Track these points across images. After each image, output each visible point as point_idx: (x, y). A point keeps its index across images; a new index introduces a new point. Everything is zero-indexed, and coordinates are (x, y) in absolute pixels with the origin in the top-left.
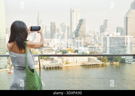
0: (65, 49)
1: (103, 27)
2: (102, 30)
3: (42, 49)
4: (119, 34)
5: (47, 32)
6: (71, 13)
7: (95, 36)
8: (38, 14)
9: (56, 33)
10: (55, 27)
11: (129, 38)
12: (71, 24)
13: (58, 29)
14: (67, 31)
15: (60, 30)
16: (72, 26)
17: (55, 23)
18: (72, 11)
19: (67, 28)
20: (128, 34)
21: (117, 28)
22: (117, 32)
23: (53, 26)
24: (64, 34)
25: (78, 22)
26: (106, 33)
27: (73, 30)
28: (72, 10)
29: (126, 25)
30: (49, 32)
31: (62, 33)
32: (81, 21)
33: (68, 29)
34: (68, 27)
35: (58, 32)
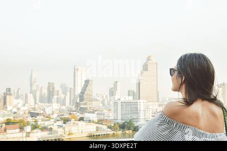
0: (67, 117)
1: (113, 90)
2: (112, 93)
3: (36, 117)
4: (131, 98)
5: (43, 94)
6: (75, 72)
7: (104, 100)
8: (32, 70)
9: (55, 97)
10: (53, 88)
11: (142, 103)
12: (74, 86)
13: (58, 91)
14: (68, 94)
15: (61, 92)
16: (76, 87)
17: (53, 84)
18: (75, 70)
19: (68, 89)
20: (141, 98)
21: (129, 91)
22: (129, 95)
23: (51, 87)
24: (65, 97)
25: (83, 83)
26: (117, 97)
27: (76, 93)
28: (76, 68)
29: (138, 88)
30: (46, 95)
31: (63, 96)
32: (87, 82)
33: (70, 91)
34: (71, 88)
35: (58, 95)
